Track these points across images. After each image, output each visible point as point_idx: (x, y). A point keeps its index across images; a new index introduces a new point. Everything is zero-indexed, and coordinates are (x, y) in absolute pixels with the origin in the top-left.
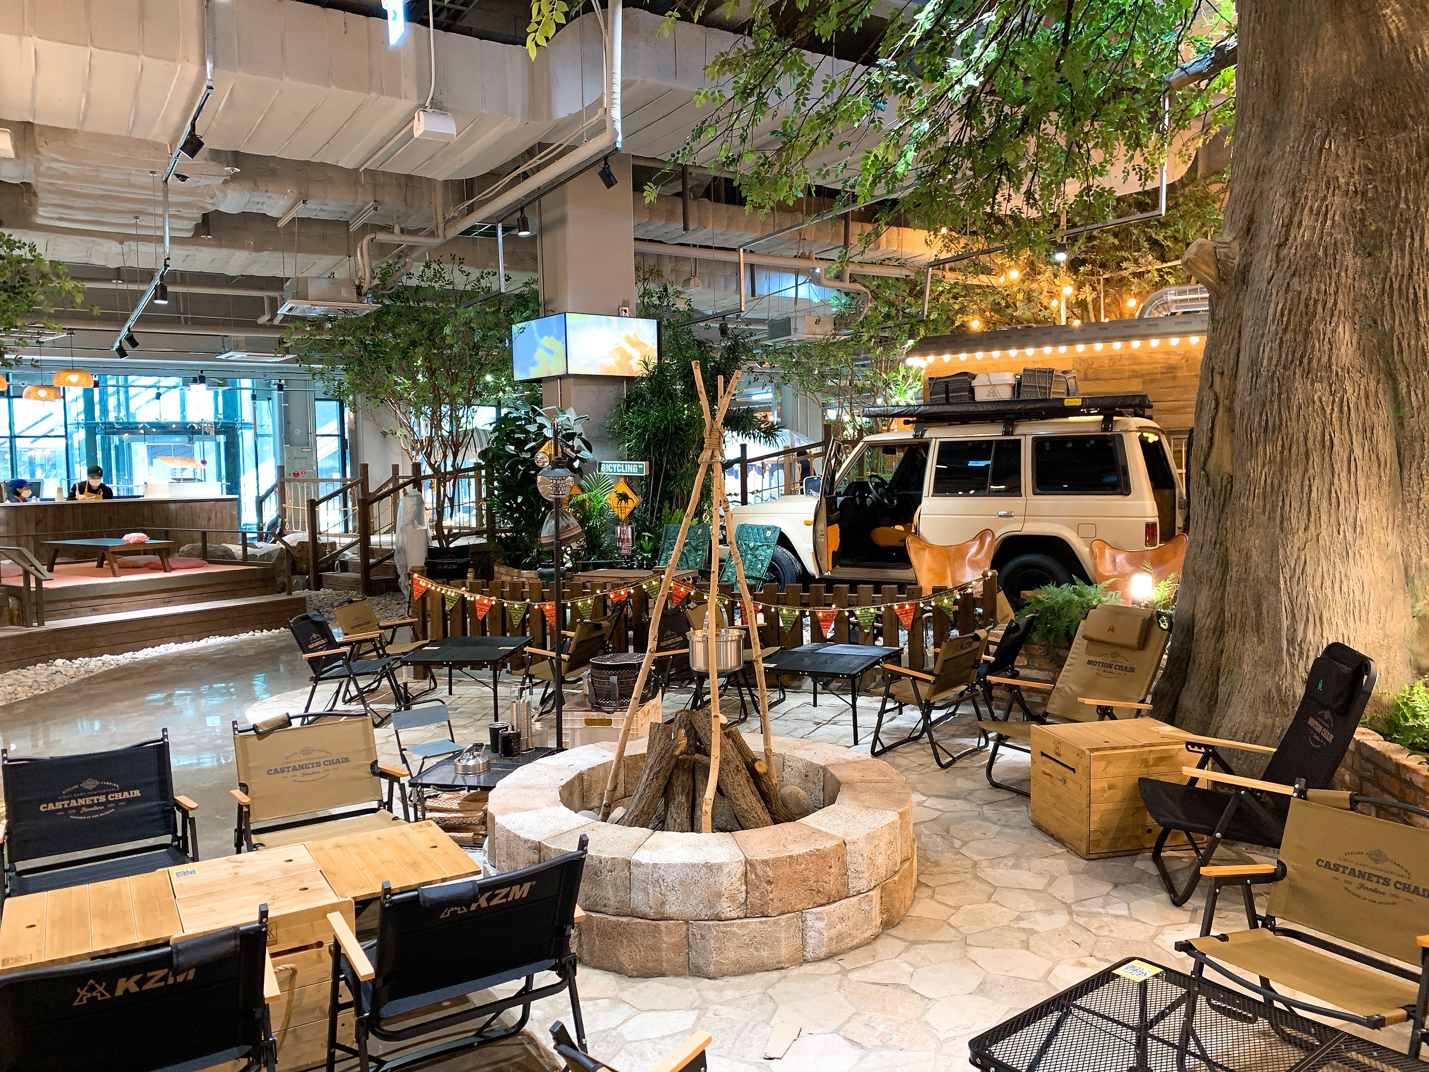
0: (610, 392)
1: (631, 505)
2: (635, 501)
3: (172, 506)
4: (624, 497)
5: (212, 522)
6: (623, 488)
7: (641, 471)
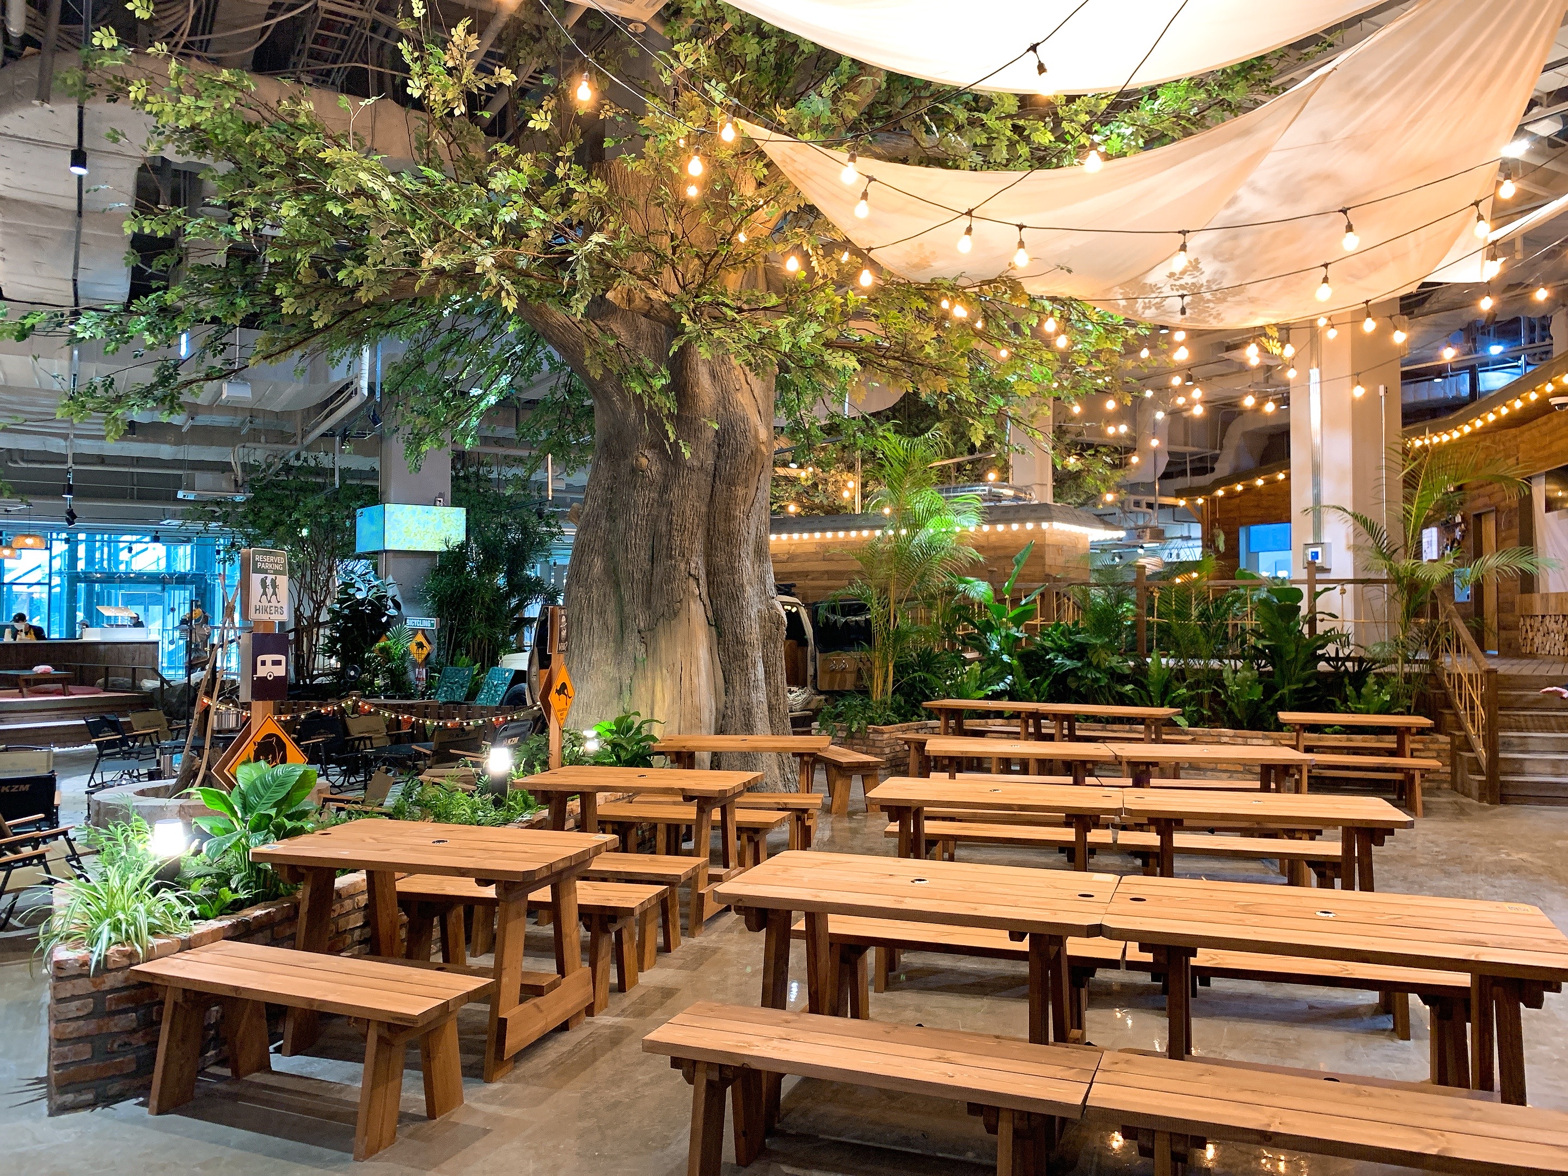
0: (424, 563)
1: (425, 651)
2: (427, 648)
3: (102, 647)
4: (420, 645)
5: (136, 661)
6: (420, 638)
7: (432, 625)
